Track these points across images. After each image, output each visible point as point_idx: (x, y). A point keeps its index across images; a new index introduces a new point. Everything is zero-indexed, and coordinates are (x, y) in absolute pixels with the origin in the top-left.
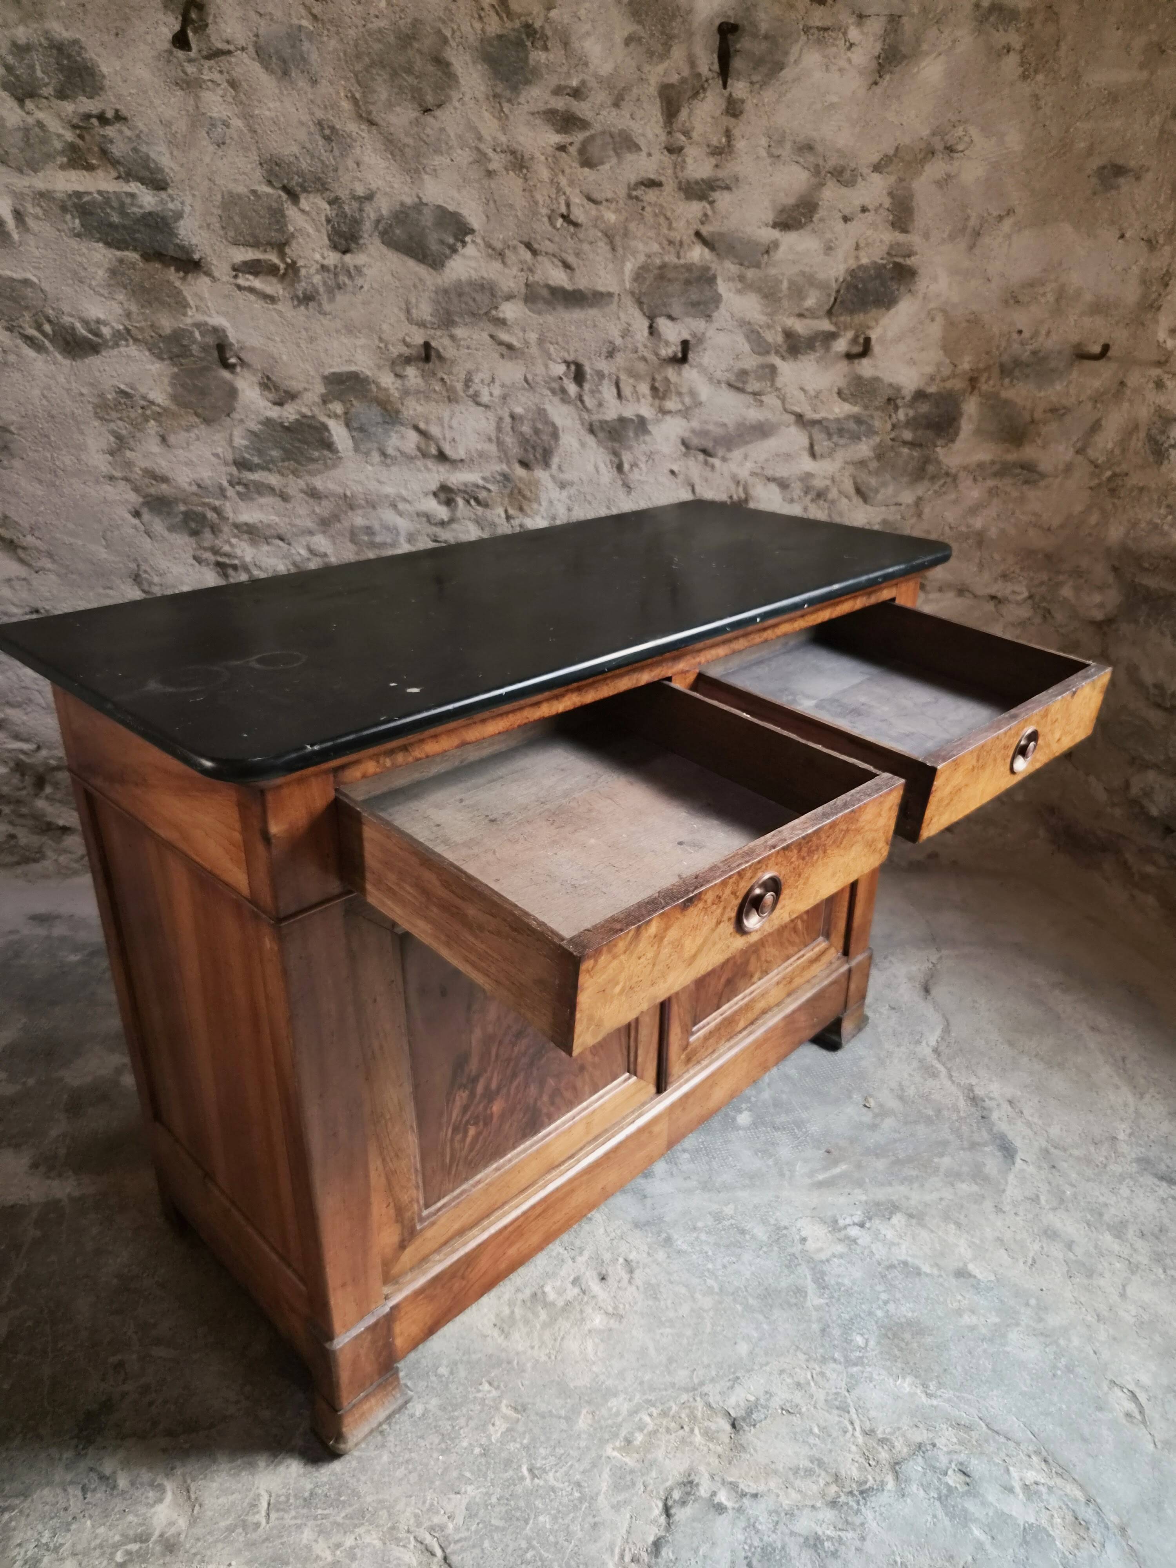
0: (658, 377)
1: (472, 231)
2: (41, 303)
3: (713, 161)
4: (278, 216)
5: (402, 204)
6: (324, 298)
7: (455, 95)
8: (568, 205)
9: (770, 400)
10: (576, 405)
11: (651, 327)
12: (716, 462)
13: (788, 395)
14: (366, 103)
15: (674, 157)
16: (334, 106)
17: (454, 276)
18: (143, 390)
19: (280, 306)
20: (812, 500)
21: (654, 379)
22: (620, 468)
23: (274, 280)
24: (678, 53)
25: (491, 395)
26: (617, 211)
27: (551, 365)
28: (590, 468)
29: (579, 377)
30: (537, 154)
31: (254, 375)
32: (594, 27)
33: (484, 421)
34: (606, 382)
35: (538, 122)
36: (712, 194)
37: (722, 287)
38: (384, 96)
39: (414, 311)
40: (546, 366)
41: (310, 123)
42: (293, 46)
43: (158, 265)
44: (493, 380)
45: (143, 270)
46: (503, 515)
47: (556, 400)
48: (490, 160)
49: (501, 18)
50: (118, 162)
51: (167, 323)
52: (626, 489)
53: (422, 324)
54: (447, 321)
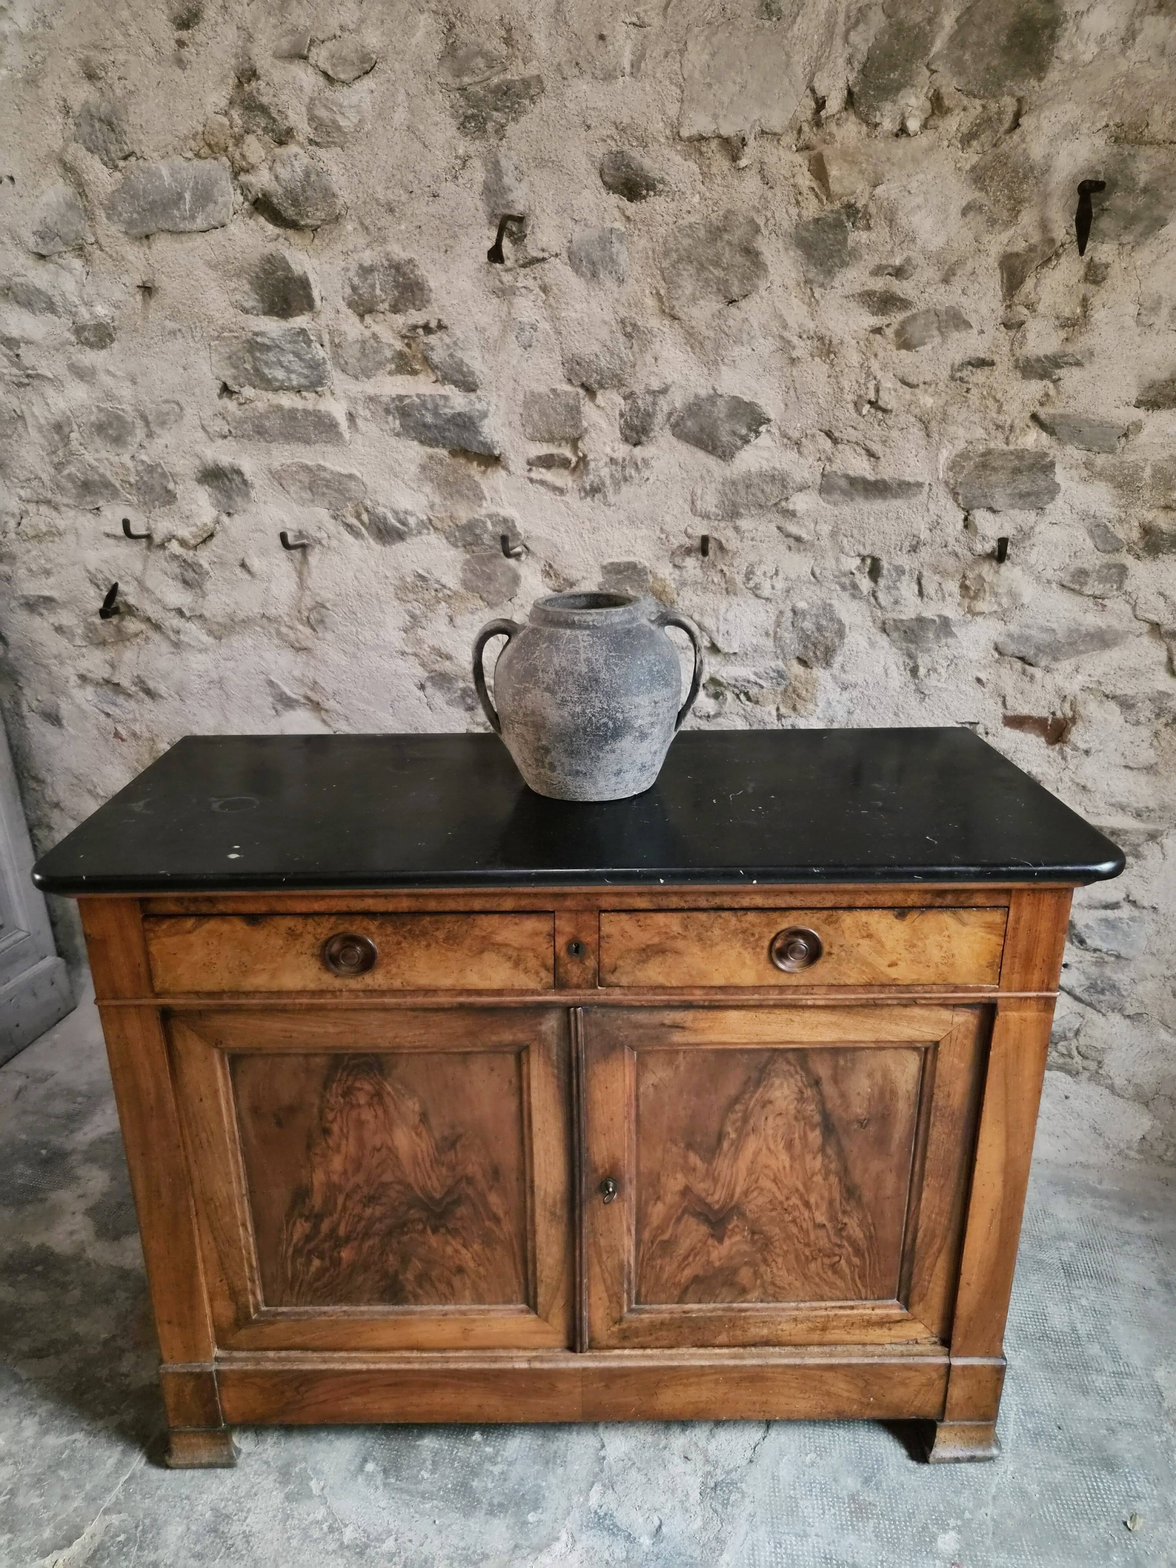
0: (970, 575)
1: (769, 420)
2: (361, 495)
3: (1063, 334)
4: (574, 412)
5: (696, 396)
6: (610, 490)
7: (762, 285)
8: (877, 391)
9: (1117, 605)
10: (868, 601)
11: (966, 519)
12: (1038, 672)
13: (1141, 601)
14: (668, 299)
15: (1012, 333)
16: (637, 304)
17: (744, 468)
18: (437, 574)
19: (567, 498)
20: (1167, 725)
21: (964, 577)
22: (914, 671)
23: (566, 473)
24: (1028, 218)
25: (773, 588)
26: (936, 393)
27: (843, 558)
28: (879, 670)
29: (875, 572)
30: (847, 338)
31: (538, 562)
32: (926, 200)
33: (763, 614)
34: (905, 578)
35: (853, 305)
36: (1057, 371)
37: (1060, 475)
38: (689, 290)
39: (699, 503)
40: (837, 560)
41: (613, 322)
42: (603, 249)
43: (462, 461)
44: (777, 573)
45: (448, 465)
46: (774, 713)
47: (845, 596)
48: (794, 348)
49: (820, 201)
50: (437, 367)
51: (464, 514)
52: (919, 695)
53: (706, 516)
54: (732, 513)
